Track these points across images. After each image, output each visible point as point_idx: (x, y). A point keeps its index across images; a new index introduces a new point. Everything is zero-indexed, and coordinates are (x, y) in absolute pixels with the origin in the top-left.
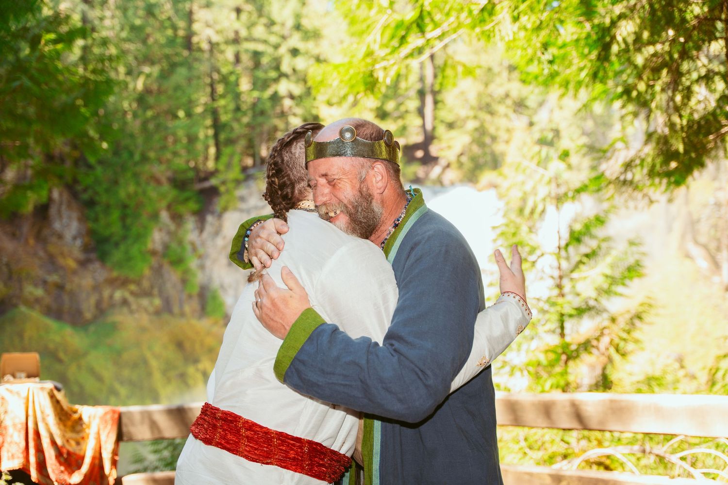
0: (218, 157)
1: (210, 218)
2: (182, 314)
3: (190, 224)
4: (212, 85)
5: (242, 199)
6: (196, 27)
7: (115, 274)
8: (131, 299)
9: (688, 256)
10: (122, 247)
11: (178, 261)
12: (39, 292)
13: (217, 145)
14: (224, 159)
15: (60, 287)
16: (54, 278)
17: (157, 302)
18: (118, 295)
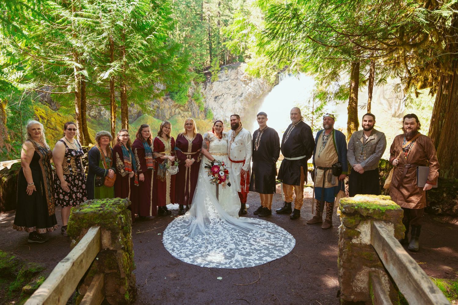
0: (211, 62)
1: (208, 84)
2: (199, 118)
3: (201, 86)
4: (209, 34)
5: (220, 77)
6: (204, 10)
7: (176, 104)
8: (181, 112)
9: (381, 104)
10: (178, 94)
11: (197, 99)
12: (152, 109)
13: (211, 56)
14: (213, 62)
15: (158, 108)
16: (156, 104)
17: (190, 113)
18: (177, 110)
